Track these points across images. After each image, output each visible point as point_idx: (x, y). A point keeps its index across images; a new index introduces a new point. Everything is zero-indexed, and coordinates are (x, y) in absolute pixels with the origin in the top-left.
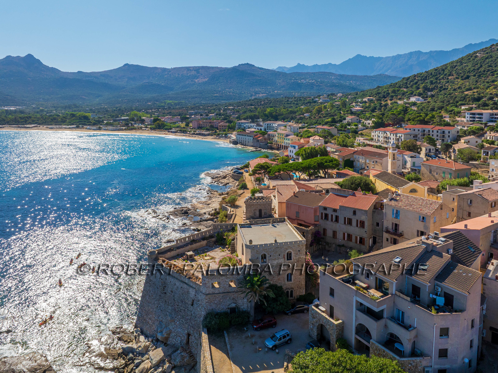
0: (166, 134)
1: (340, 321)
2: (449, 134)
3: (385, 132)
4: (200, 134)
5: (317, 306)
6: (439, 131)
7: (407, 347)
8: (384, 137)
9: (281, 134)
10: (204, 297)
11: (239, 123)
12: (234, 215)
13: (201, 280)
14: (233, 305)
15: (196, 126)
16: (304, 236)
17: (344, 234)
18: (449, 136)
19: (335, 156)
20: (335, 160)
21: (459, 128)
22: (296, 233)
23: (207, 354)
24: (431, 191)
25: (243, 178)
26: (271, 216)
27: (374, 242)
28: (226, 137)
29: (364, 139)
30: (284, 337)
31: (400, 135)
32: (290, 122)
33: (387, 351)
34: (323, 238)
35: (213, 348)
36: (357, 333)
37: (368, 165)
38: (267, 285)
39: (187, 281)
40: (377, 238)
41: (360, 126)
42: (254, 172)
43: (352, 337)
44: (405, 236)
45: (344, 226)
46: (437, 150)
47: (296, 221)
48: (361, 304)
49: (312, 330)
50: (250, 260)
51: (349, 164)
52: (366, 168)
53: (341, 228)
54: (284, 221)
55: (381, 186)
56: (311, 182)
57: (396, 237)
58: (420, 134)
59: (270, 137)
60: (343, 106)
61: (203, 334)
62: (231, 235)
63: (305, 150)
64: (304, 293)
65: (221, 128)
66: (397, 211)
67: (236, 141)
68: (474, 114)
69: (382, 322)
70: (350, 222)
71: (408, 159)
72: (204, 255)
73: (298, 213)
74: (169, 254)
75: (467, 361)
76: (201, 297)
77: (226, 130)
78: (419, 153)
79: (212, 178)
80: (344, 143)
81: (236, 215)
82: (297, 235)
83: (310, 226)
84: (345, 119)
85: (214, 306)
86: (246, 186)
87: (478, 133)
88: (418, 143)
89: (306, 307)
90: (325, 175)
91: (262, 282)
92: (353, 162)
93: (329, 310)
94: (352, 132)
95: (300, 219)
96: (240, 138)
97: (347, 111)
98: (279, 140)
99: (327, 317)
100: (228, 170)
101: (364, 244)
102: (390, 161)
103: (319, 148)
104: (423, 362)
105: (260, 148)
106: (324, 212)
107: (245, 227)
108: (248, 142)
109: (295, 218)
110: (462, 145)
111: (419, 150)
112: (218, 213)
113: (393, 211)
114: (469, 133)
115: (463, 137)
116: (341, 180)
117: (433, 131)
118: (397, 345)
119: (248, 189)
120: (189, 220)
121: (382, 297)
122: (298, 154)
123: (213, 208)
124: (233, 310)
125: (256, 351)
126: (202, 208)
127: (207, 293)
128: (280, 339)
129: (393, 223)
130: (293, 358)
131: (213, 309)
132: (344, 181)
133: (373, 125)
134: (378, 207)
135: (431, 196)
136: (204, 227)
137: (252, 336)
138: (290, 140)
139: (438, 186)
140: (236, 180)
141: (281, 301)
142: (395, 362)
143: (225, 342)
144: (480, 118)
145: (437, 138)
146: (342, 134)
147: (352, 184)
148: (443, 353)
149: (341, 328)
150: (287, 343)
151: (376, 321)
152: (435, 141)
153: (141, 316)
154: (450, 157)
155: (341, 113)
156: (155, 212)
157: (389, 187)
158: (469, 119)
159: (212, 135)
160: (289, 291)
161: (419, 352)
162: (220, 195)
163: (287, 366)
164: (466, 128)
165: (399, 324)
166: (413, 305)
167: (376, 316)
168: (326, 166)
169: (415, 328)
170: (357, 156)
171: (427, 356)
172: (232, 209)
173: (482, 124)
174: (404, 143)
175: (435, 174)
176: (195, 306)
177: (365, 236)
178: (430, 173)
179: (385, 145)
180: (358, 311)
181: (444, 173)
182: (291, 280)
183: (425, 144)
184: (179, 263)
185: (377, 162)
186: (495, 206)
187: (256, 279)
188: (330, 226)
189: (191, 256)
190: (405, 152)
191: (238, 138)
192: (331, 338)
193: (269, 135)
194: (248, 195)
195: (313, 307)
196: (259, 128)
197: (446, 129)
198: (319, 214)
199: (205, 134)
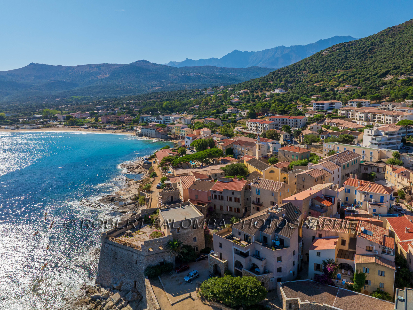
0: (80, 130)
1: (226, 261)
2: (300, 122)
3: (255, 123)
4: (109, 129)
5: (213, 254)
6: (294, 120)
7: (261, 269)
8: (255, 127)
9: (177, 127)
10: (143, 258)
11: (142, 117)
12: (150, 199)
13: (140, 248)
14: (162, 260)
15: (105, 121)
16: (202, 213)
17: (227, 207)
18: (300, 124)
19: (220, 146)
20: (220, 151)
21: (307, 116)
22: (197, 212)
23: (151, 290)
24: (285, 170)
25: (152, 167)
26: (179, 201)
27: (246, 210)
28: (132, 130)
29: (241, 128)
30: (195, 274)
31: (266, 125)
32: (183, 113)
33: (251, 273)
34: (214, 211)
35: (153, 287)
36: (236, 266)
37: (243, 152)
38: (182, 246)
39: (131, 250)
40: (248, 207)
41: (238, 117)
42: (162, 164)
43: (233, 268)
44: (264, 205)
45: (227, 202)
46: (291, 135)
47: (196, 202)
48: (237, 250)
49: (211, 268)
50: (171, 232)
51: (230, 151)
52: (242, 154)
53: (225, 203)
54: (189, 204)
55: (251, 169)
56: (204, 169)
57: (258, 206)
58: (281, 123)
59: (169, 130)
60: (224, 98)
61: (146, 280)
62: (155, 216)
63: (197, 142)
64: (204, 248)
65: (127, 122)
66: (258, 190)
67: (141, 134)
68: (318, 104)
69: (248, 258)
70: (230, 199)
71: (271, 145)
72: (138, 231)
73: (197, 196)
74: (115, 234)
75: (291, 272)
76: (141, 258)
77: (132, 123)
78: (279, 140)
79: (127, 169)
80: (227, 133)
81: (152, 198)
82: (198, 213)
83: (205, 204)
84: (226, 110)
85: (150, 263)
86: (156, 174)
87: (320, 120)
88: (278, 131)
89: (206, 256)
90: (213, 162)
91: (179, 244)
92: (232, 149)
93: (219, 256)
94: (232, 122)
95: (199, 199)
96: (145, 131)
97: (228, 103)
98: (177, 132)
99: (219, 259)
100: (139, 161)
101: (240, 213)
102: (257, 150)
103: (208, 140)
104: (269, 276)
105: (161, 138)
106: (214, 194)
107: (164, 211)
108: (152, 134)
109: (195, 199)
110: (307, 131)
111: (279, 137)
112: (138, 198)
113: (256, 190)
114: (314, 120)
115: (309, 124)
116: (224, 166)
117: (289, 120)
118: (256, 269)
119: (157, 176)
120: (116, 205)
121: (247, 244)
122: (193, 146)
123: (133, 194)
124: (162, 263)
125: (179, 284)
126: (124, 195)
127: (146, 255)
128: (193, 276)
129: (256, 198)
130: (201, 285)
131: (150, 264)
132: (226, 167)
133: (247, 115)
134: (247, 188)
135: (283, 174)
136: (128, 209)
137: (176, 277)
138: (185, 131)
139: (289, 166)
140: (147, 169)
141: (191, 254)
142: (254, 278)
143: (160, 282)
144: (323, 107)
145: (292, 125)
146: (224, 123)
147: (232, 169)
148: (279, 270)
149: (227, 264)
150: (196, 277)
151: (245, 258)
152: (290, 128)
153: (100, 275)
154: (300, 141)
155: (223, 104)
156: (88, 201)
157: (256, 170)
158: (315, 108)
159: (120, 129)
160: (196, 248)
161: (267, 271)
162: (136, 183)
163: (198, 290)
164: (312, 116)
165: (257, 258)
166: (264, 247)
167: (245, 255)
168: (214, 155)
169: (265, 259)
170: (236, 145)
171: (271, 272)
172: (148, 195)
173: (323, 112)
174: (268, 132)
175: (287, 156)
176: (138, 264)
177: (240, 207)
178: (284, 156)
179: (256, 133)
180: (235, 254)
181: (293, 156)
182: (196, 241)
183: (283, 131)
184: (123, 238)
185: (249, 149)
186: (318, 180)
187: (175, 243)
188: (218, 203)
189: (130, 233)
190: (268, 140)
191: (143, 131)
192: (222, 271)
193: (168, 128)
194: (158, 182)
195: (211, 255)
196: (159, 121)
197: (299, 118)
198: (210, 195)
199: (113, 128)
